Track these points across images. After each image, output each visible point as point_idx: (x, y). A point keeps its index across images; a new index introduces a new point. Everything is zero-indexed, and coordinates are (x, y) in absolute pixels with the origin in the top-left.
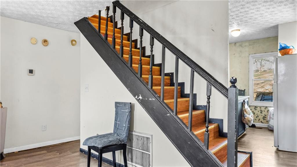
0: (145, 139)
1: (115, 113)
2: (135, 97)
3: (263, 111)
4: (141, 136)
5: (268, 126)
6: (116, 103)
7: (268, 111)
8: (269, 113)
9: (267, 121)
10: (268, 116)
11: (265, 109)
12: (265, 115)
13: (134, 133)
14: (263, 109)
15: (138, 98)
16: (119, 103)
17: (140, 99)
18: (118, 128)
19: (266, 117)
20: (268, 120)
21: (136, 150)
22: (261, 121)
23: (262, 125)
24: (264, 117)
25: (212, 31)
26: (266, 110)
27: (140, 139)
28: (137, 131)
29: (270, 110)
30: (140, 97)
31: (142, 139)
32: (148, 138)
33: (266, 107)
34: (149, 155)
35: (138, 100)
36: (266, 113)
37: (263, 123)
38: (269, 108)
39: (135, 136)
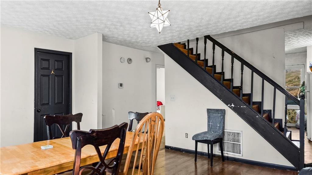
0: (236, 134)
1: (208, 117)
2: (227, 105)
3: (291, 113)
4: (232, 132)
5: (296, 125)
6: (208, 110)
7: (295, 113)
8: (296, 114)
9: (294, 122)
10: (296, 118)
11: (293, 111)
12: (293, 117)
13: (225, 131)
14: (291, 111)
15: (231, 106)
16: (211, 110)
17: (232, 107)
18: (211, 128)
19: (293, 118)
20: (296, 120)
21: (228, 142)
22: (290, 122)
23: (290, 125)
24: (292, 118)
25: (273, 58)
26: (293, 113)
27: (231, 134)
28: (228, 129)
29: (297, 112)
30: (233, 105)
31: (233, 134)
32: (238, 134)
33: (294, 110)
34: (240, 144)
35: (231, 108)
36: (293, 115)
37: (291, 123)
38: (296, 111)
39: (226, 132)
